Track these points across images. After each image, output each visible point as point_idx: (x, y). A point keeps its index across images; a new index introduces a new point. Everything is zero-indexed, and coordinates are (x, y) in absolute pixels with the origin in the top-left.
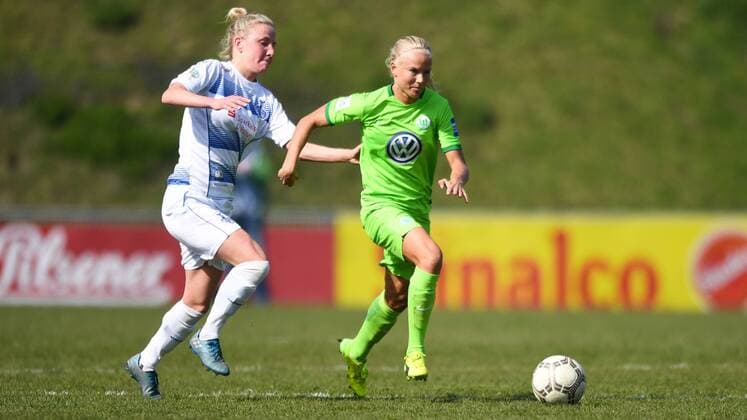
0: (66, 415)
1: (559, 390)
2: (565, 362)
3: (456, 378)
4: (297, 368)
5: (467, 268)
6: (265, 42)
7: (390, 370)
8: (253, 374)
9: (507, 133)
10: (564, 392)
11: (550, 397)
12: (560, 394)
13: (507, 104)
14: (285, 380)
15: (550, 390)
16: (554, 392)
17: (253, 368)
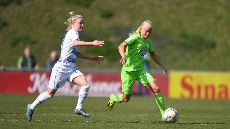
0: (91, 128)
1: (171, 118)
2: (171, 110)
3: (203, 119)
4: (157, 115)
5: (207, 88)
6: (81, 23)
7: (184, 116)
8: (144, 117)
9: (218, 49)
10: (172, 118)
11: (168, 120)
12: (171, 119)
13: (219, 41)
14: (154, 119)
15: (168, 118)
16: (169, 118)
17: (144, 115)
